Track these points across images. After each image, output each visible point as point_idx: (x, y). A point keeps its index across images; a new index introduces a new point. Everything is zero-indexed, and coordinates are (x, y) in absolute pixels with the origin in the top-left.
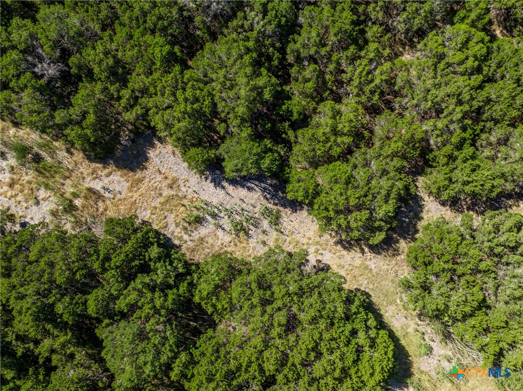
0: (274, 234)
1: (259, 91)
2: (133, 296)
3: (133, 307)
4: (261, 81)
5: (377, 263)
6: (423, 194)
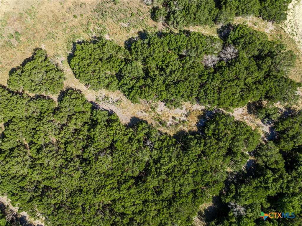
0: (98, 96)
1: (94, 131)
2: (131, 82)
3: (131, 80)
4: (93, 133)
5: (72, 85)
6: (57, 102)
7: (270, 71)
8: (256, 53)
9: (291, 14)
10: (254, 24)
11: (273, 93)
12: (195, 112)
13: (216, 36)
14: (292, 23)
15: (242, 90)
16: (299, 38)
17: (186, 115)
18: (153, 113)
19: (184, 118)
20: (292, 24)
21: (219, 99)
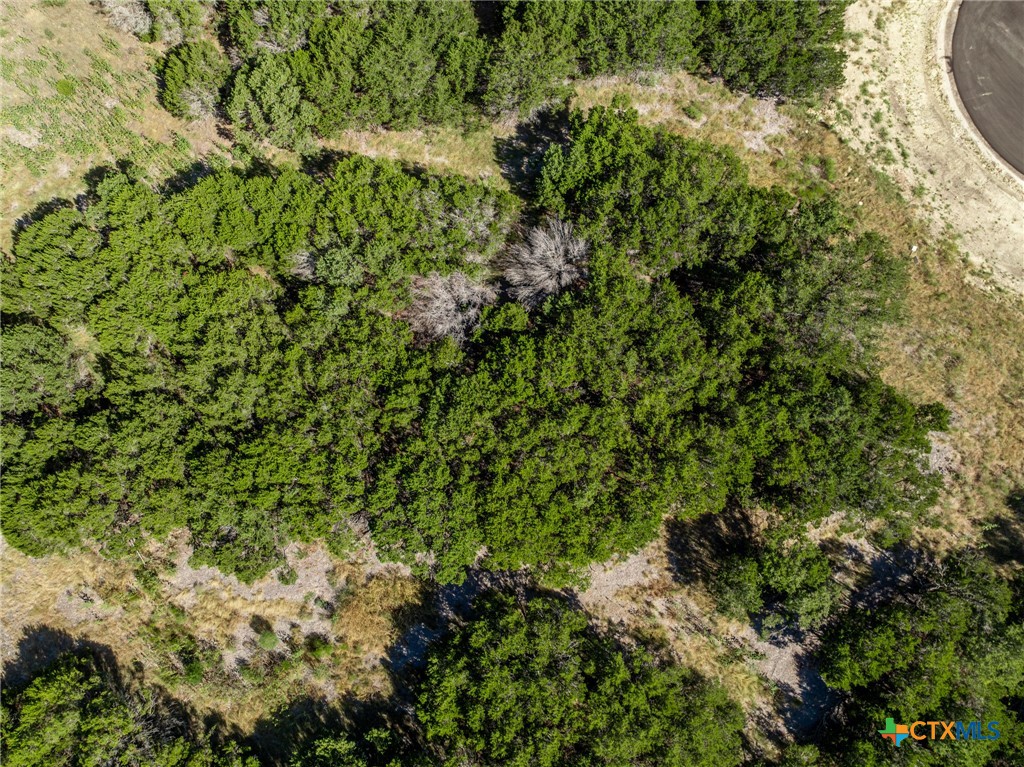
7: (770, 349)
8: (695, 253)
9: (868, 60)
10: (687, 112)
11: (792, 471)
12: (376, 590)
13: (492, 175)
14: (877, 100)
15: (623, 460)
16: (915, 171)
17: (328, 605)
18: (146, 603)
19: (315, 624)
20: (878, 104)
21: (483, 519)
